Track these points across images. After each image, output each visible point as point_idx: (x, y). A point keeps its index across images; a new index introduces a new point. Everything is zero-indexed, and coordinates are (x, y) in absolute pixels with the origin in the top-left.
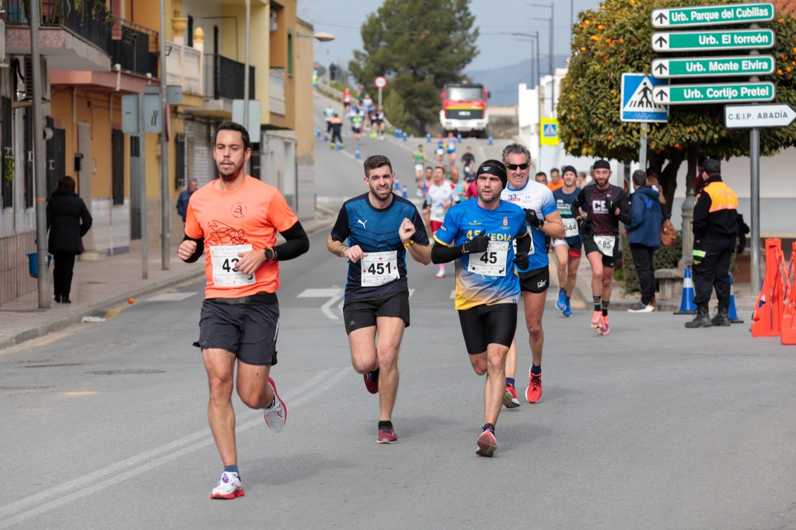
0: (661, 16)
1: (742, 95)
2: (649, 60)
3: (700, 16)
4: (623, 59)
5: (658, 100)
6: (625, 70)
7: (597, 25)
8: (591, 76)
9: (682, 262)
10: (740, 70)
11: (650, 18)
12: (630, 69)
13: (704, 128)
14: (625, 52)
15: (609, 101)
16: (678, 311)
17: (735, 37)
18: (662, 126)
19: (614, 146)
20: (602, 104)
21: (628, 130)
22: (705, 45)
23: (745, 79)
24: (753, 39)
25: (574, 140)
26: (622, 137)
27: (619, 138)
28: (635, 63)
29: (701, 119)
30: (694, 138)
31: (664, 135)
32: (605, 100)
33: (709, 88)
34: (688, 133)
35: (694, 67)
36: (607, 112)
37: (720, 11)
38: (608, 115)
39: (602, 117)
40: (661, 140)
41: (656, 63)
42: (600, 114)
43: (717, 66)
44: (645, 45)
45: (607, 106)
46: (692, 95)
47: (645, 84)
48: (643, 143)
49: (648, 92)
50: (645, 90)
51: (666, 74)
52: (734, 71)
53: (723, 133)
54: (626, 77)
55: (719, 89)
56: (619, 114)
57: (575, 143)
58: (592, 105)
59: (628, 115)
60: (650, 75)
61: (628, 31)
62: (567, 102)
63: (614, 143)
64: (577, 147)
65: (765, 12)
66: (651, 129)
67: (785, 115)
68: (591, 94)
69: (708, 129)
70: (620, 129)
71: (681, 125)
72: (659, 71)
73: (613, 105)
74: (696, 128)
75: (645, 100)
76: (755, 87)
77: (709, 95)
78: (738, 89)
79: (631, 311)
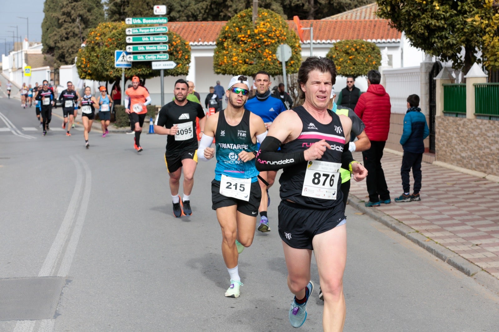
0: (129, 31)
1: (158, 57)
2: (125, 46)
3: (143, 31)
4: (115, 46)
5: (129, 60)
7: (97, 34)
10: (157, 49)
11: (125, 31)
12: (118, 49)
14: (116, 43)
15: (111, 61)
17: (155, 38)
18: (129, 69)
20: (108, 61)
21: (118, 70)
22: (145, 41)
23: (158, 52)
24: (161, 39)
26: (116, 73)
27: (114, 73)
28: (120, 47)
29: (143, 66)
30: (141, 73)
33: (146, 55)
35: (141, 48)
36: (110, 64)
37: (149, 29)
38: (110, 65)
39: (108, 66)
40: (129, 74)
41: (128, 47)
43: (149, 48)
44: (123, 41)
45: (110, 61)
46: (140, 58)
47: (123, 54)
48: (123, 75)
49: (124, 57)
50: (123, 56)
51: (131, 51)
52: (155, 50)
53: (151, 71)
54: (117, 52)
55: (150, 56)
56: (114, 65)
59: (117, 65)
60: (125, 51)
61: (116, 36)
65: (164, 30)
66: (126, 70)
67: (172, 65)
68: (104, 58)
69: (146, 70)
70: (115, 70)
71: (136, 68)
72: (129, 50)
73: (112, 61)
74: (141, 69)
75: (123, 60)
76: (162, 55)
77: (146, 58)
78: (156, 56)
79: (127, 133)
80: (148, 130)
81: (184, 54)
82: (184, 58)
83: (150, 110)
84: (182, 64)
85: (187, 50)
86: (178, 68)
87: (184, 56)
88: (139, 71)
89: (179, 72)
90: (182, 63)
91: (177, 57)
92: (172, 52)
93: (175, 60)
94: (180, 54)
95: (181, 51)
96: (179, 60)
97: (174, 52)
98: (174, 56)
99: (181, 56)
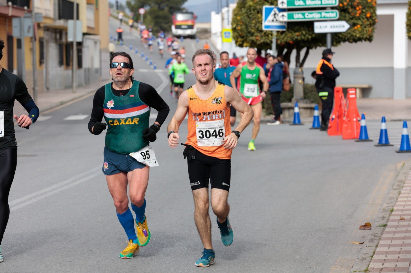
1: (323, 16)
5: (281, 19)
6: (265, 4)
8: (248, 8)
9: (294, 100)
10: (322, 4)
12: (268, 4)
13: (304, 33)
16: (292, 123)
18: (283, 32)
19: (260, 42)
20: (254, 22)
21: (267, 34)
23: (324, 8)
25: (240, 39)
26: (264, 38)
27: (262, 39)
29: (302, 28)
30: (299, 38)
31: (284, 37)
32: (255, 19)
33: (307, 13)
34: (296, 35)
35: (299, 3)
36: (256, 25)
38: (257, 27)
39: (253, 28)
40: (283, 39)
41: (280, 1)
42: (253, 26)
43: (310, 2)
45: (256, 22)
46: (298, 17)
47: (275, 11)
48: (274, 41)
49: (276, 16)
50: (275, 14)
51: (285, 6)
52: (318, 5)
53: (314, 36)
54: (266, 9)
55: (311, 13)
56: (262, 26)
57: (240, 41)
58: (249, 22)
59: (266, 27)
60: (277, 7)
62: (236, 20)
63: (260, 41)
64: (241, 43)
66: (278, 34)
67: (344, 26)
68: (248, 16)
69: (306, 33)
70: (263, 34)
71: (293, 32)
72: (281, 5)
73: (259, 22)
74: (300, 33)
75: (275, 19)
76: (329, 12)
77: (306, 17)
78: (321, 13)
79: (269, 124)
80: (292, 120)
81: (364, 11)
82: (364, 17)
83: (312, 91)
84: (361, 25)
85: (370, 5)
86: (354, 31)
87: (364, 14)
88: (297, 36)
89: (356, 36)
90: (361, 23)
91: (354, 15)
92: (346, 7)
93: (352, 19)
94: (358, 10)
95: (360, 7)
96: (356, 19)
97: (350, 7)
98: (349, 13)
99: (360, 14)
